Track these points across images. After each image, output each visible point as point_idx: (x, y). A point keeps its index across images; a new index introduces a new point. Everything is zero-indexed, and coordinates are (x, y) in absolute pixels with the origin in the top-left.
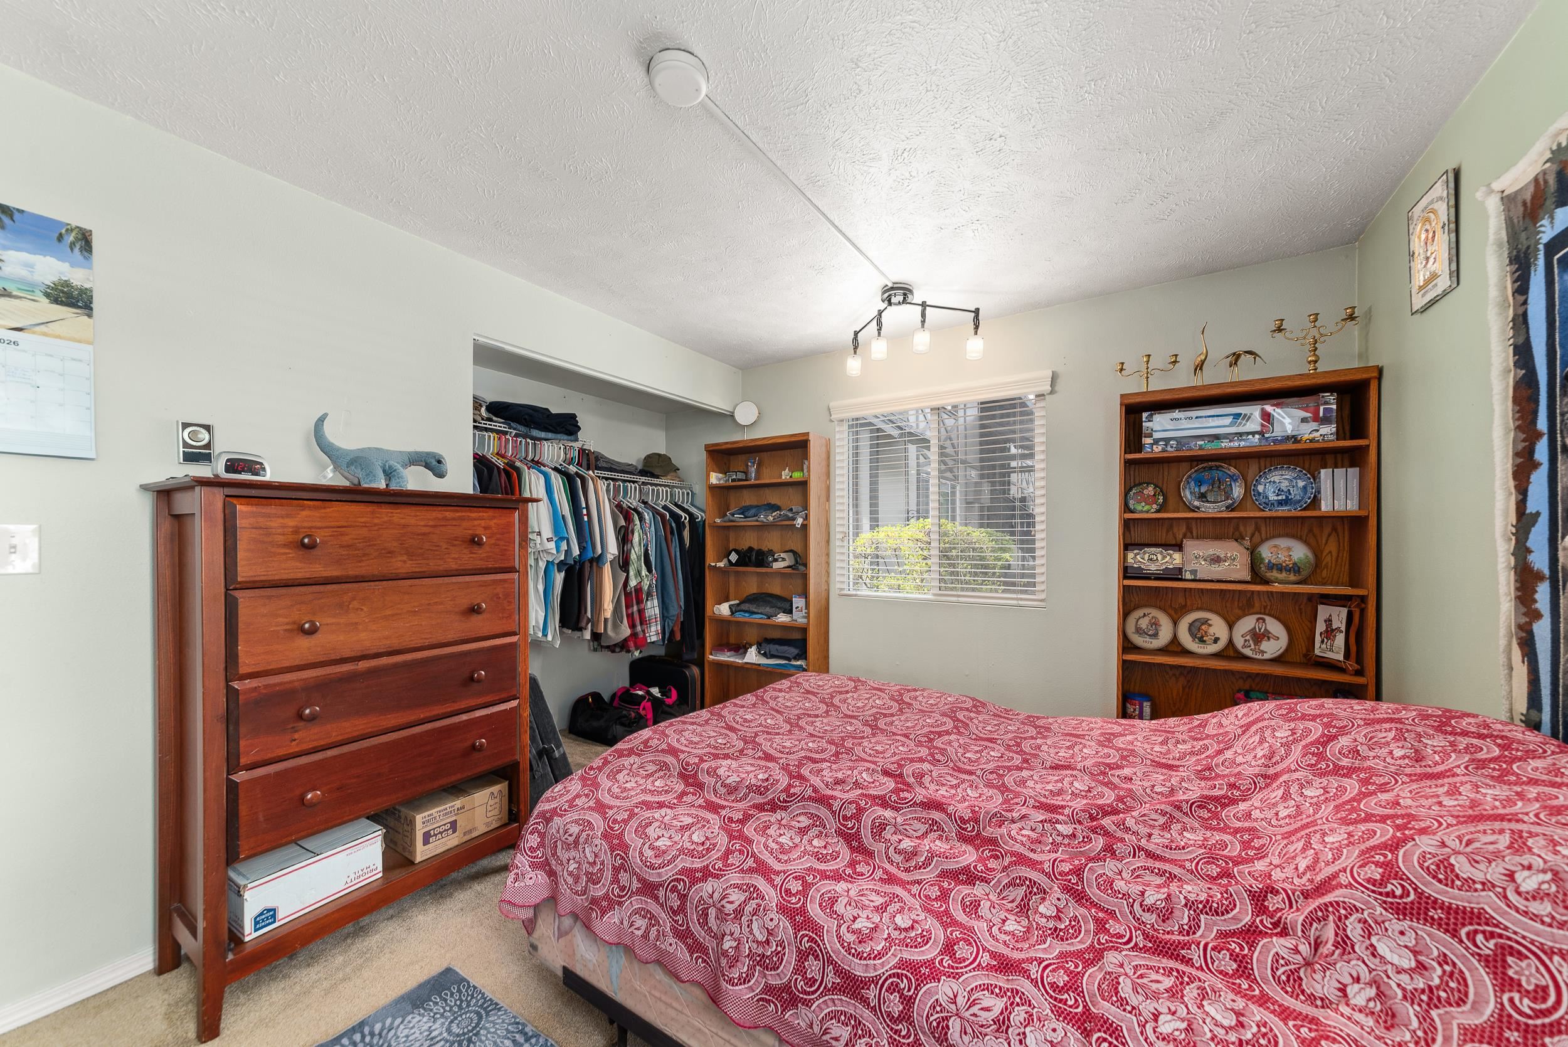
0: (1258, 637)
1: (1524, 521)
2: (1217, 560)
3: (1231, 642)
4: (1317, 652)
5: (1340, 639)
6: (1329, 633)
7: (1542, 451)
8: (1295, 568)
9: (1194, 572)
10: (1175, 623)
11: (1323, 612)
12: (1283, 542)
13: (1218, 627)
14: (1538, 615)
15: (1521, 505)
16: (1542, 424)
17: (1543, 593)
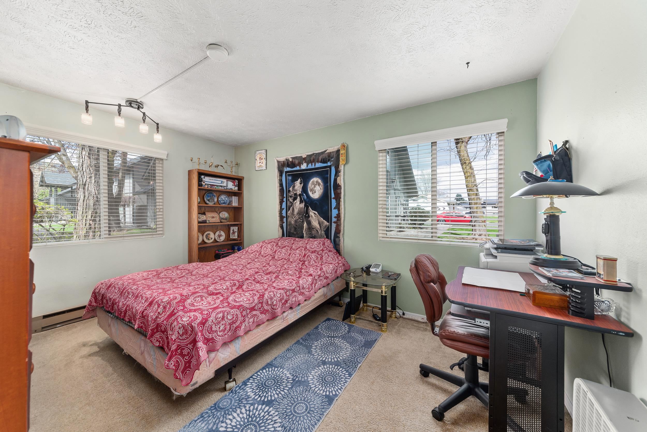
0: (220, 236)
1: (281, 209)
2: (213, 217)
3: (215, 239)
4: (231, 238)
5: (236, 234)
6: (234, 232)
7: (285, 199)
8: (226, 219)
9: (209, 221)
10: (203, 235)
11: (232, 228)
12: (224, 213)
13: (212, 235)
14: (284, 222)
15: (281, 207)
16: (285, 196)
17: (285, 220)
